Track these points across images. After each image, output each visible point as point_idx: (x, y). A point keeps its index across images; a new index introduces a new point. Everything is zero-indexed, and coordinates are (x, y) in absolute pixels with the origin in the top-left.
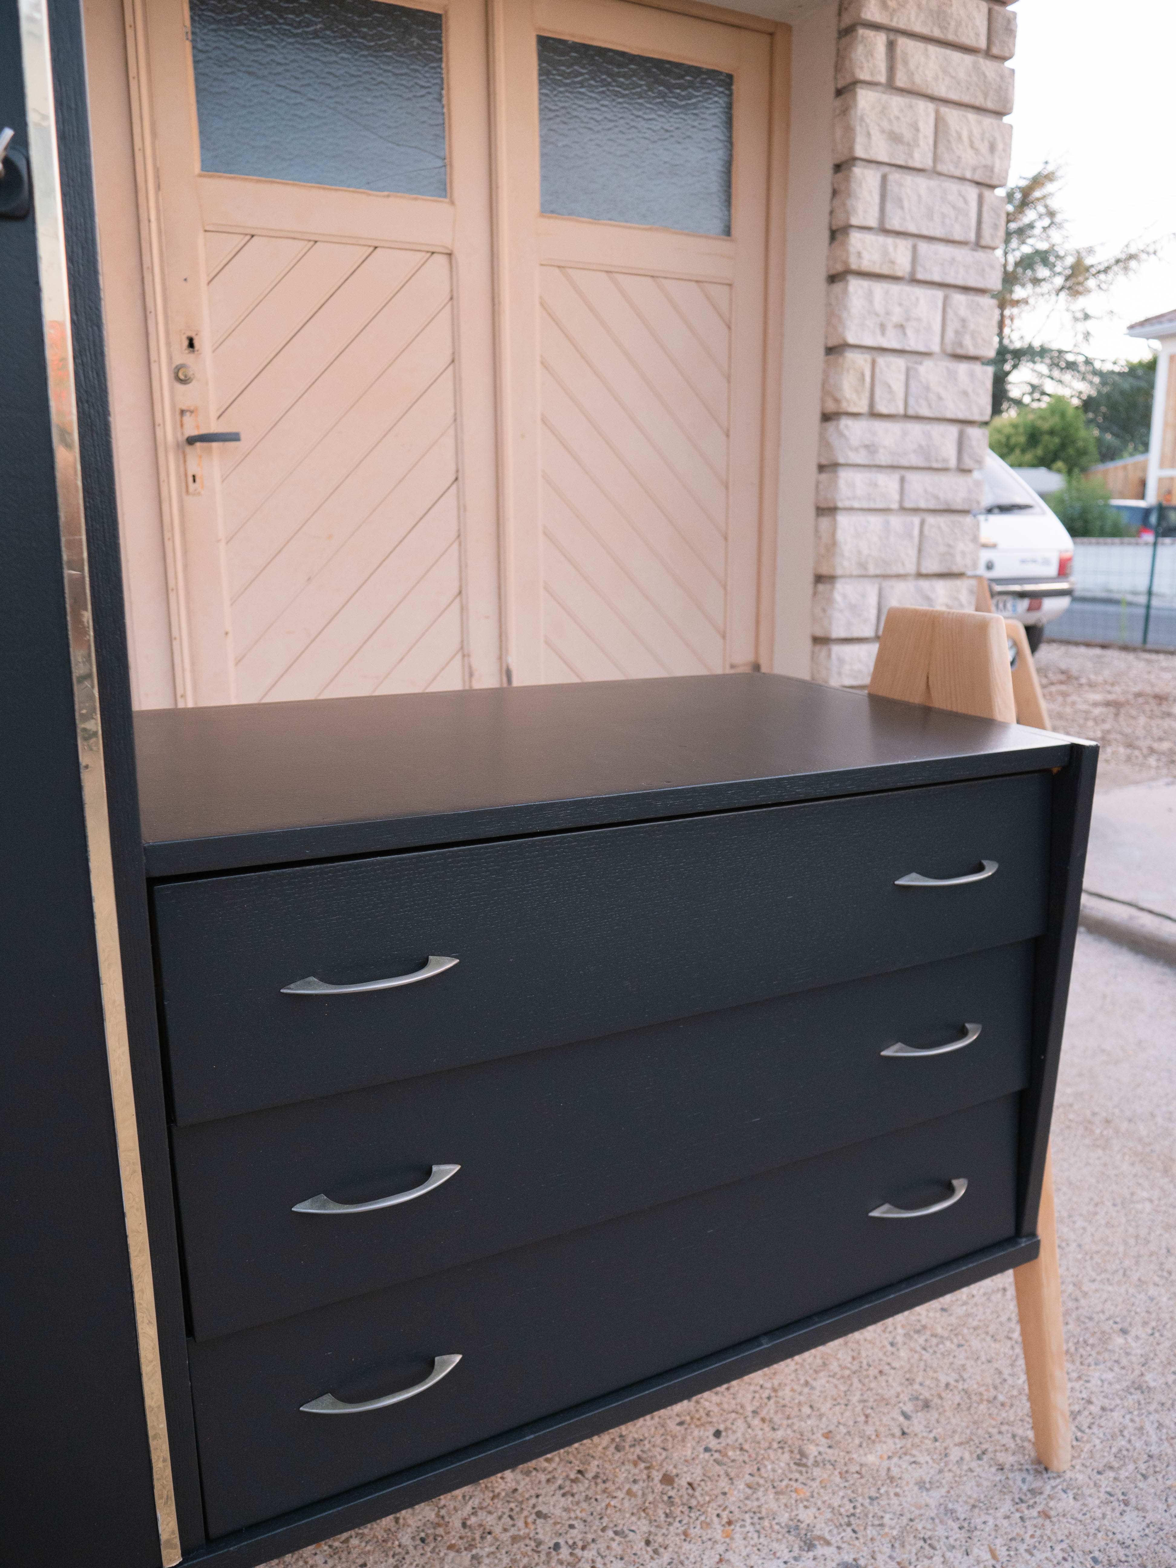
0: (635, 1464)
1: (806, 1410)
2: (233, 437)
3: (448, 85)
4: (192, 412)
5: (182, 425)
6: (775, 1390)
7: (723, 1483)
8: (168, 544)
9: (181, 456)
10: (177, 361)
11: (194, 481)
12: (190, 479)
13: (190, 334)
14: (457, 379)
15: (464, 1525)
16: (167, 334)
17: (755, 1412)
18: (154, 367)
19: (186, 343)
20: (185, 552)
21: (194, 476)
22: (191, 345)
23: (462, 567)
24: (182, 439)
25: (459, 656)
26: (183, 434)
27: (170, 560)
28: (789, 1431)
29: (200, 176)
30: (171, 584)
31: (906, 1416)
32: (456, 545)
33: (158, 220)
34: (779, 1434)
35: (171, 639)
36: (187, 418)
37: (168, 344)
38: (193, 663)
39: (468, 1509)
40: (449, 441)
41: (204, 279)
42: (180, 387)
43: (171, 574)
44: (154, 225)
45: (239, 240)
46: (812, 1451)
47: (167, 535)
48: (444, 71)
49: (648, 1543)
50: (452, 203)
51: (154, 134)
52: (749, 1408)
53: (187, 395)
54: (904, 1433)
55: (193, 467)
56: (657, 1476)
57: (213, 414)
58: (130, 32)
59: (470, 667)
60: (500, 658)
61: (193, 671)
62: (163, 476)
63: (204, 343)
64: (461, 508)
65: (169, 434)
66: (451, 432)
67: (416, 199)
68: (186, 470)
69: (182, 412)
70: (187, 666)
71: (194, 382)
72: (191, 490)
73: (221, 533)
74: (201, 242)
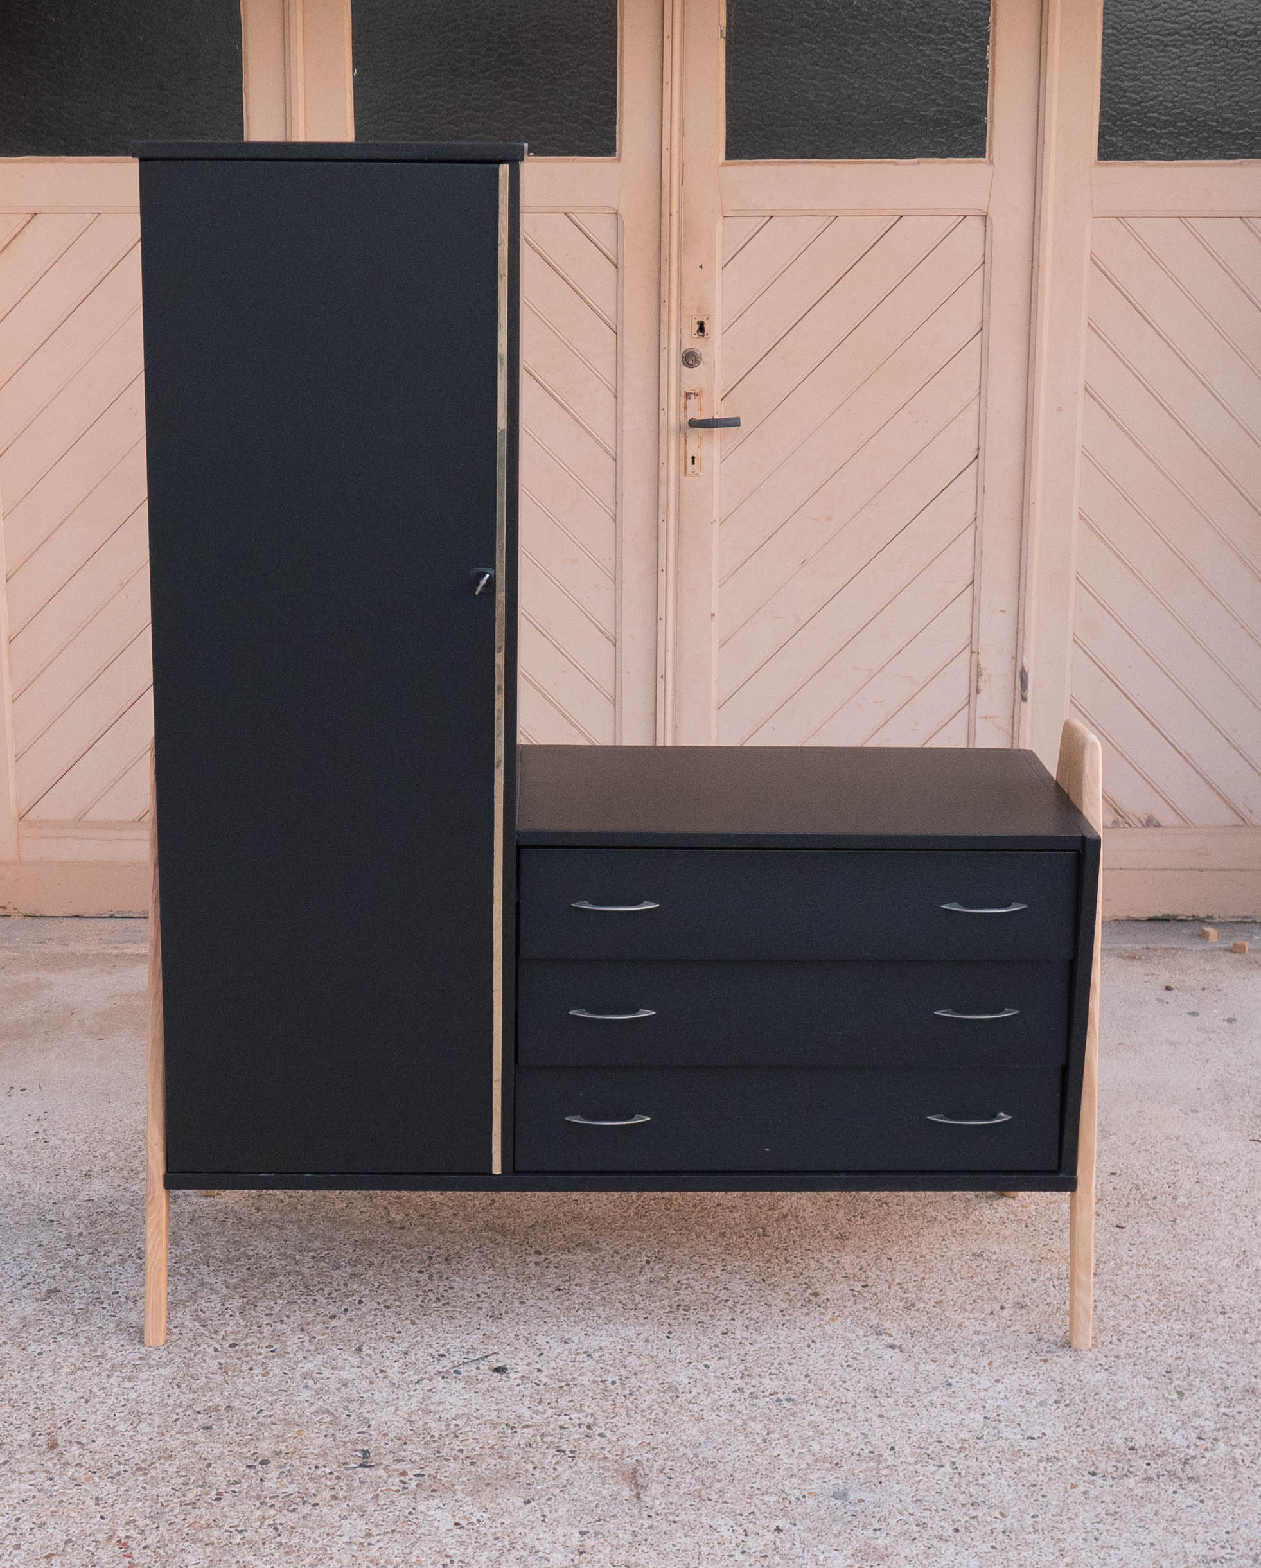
2: (734, 422)
3: (994, 40)
4: (696, 395)
5: (686, 408)
8: (662, 525)
9: (682, 440)
10: (687, 346)
11: (693, 463)
12: (690, 460)
13: (700, 319)
14: (984, 349)
16: (680, 319)
18: (664, 354)
19: (697, 327)
20: (678, 532)
21: (693, 458)
22: (701, 329)
23: (977, 554)
24: (684, 421)
25: (968, 650)
26: (686, 416)
27: (662, 541)
29: (723, 165)
30: (662, 565)
32: (973, 527)
33: (679, 212)
35: (657, 619)
36: (692, 402)
37: (679, 331)
38: (676, 645)
40: (971, 416)
41: (719, 261)
42: (685, 369)
43: (662, 555)
44: (674, 220)
45: (757, 222)
46: (920, 1305)
47: (662, 516)
48: (991, 25)
49: (782, 1311)
50: (992, 163)
51: (682, 132)
53: (694, 378)
54: (991, 1313)
55: (693, 449)
56: (809, 1291)
57: (718, 395)
58: (667, 42)
59: (978, 665)
60: (1015, 658)
61: (675, 653)
62: (663, 459)
63: (715, 328)
64: (980, 490)
65: (672, 417)
66: (975, 406)
67: (948, 163)
68: (686, 452)
69: (688, 396)
70: (670, 647)
71: (701, 366)
72: (689, 471)
73: (716, 514)
74: (719, 229)
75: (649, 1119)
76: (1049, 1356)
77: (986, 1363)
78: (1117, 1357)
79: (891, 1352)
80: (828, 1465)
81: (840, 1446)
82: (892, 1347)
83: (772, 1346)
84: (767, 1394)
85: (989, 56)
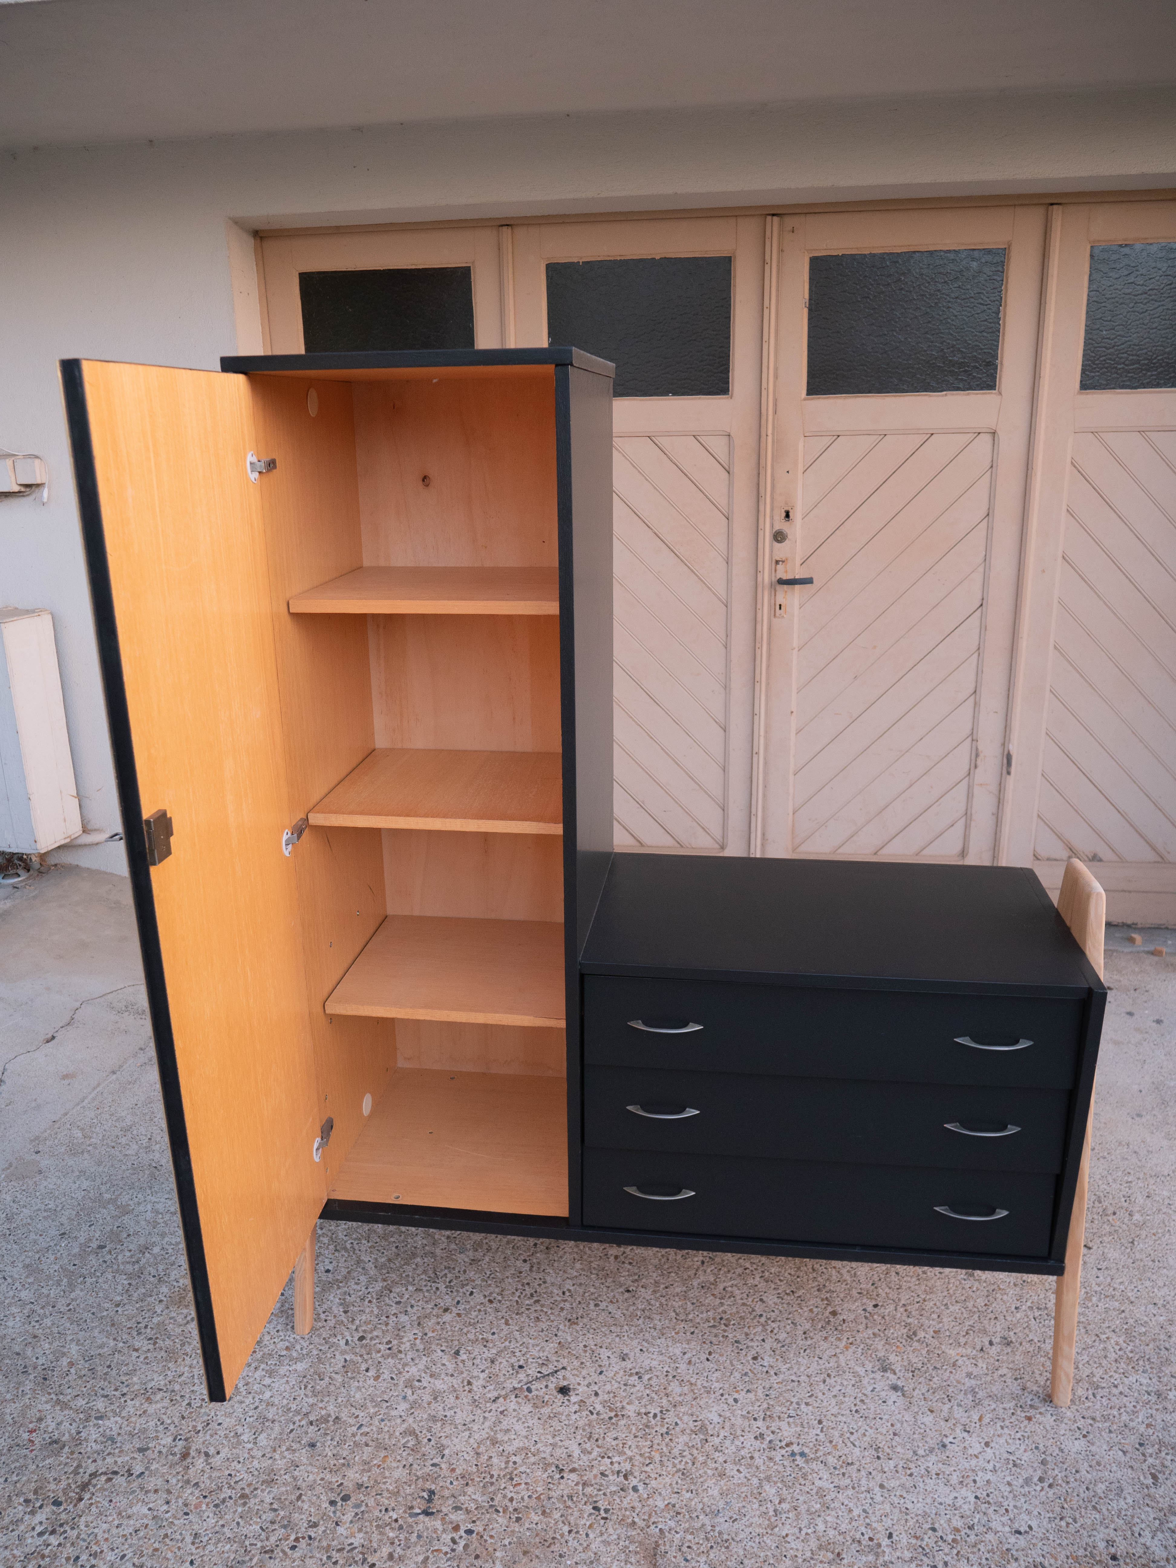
0: (822, 1300)
1: (935, 1316)
2: (808, 581)
3: (1006, 302)
4: (783, 562)
5: (776, 571)
6: (924, 1300)
7: (861, 1327)
8: (758, 652)
9: (773, 592)
10: (777, 527)
11: (780, 608)
12: (778, 607)
13: (787, 509)
14: (990, 529)
15: (724, 1289)
16: (772, 510)
17: (904, 1305)
18: (761, 533)
19: (784, 514)
20: (769, 655)
21: (780, 605)
22: (787, 515)
23: (979, 672)
24: (774, 580)
25: (970, 739)
26: (776, 577)
27: (758, 662)
28: (916, 1322)
29: (805, 399)
30: (757, 679)
31: (991, 1343)
32: (976, 655)
33: (773, 434)
34: (909, 1320)
35: (753, 714)
36: (780, 567)
37: (772, 517)
38: (766, 732)
39: (730, 1284)
40: (978, 577)
41: (801, 469)
42: (776, 544)
43: (758, 672)
44: (770, 439)
45: (827, 440)
46: (921, 1334)
47: (758, 645)
48: (1003, 292)
49: (805, 1333)
50: (1000, 393)
51: (776, 377)
52: (903, 1302)
53: (782, 551)
54: (982, 1350)
55: (780, 599)
56: (830, 1309)
57: (798, 561)
58: (766, 311)
59: (977, 749)
60: (1003, 745)
61: (766, 738)
62: (759, 606)
63: (796, 514)
64: (983, 628)
65: (766, 577)
66: (981, 569)
67: (968, 394)
68: (775, 601)
69: (777, 562)
70: (762, 733)
71: (787, 541)
72: (777, 614)
73: (795, 644)
74: (801, 445)
75: (693, 1193)
76: (1032, 1412)
77: (976, 1418)
78: (1094, 1419)
79: (894, 1396)
80: (830, 1556)
81: (843, 1527)
82: (895, 1388)
83: (793, 1378)
84: (783, 1444)
85: (1001, 315)
